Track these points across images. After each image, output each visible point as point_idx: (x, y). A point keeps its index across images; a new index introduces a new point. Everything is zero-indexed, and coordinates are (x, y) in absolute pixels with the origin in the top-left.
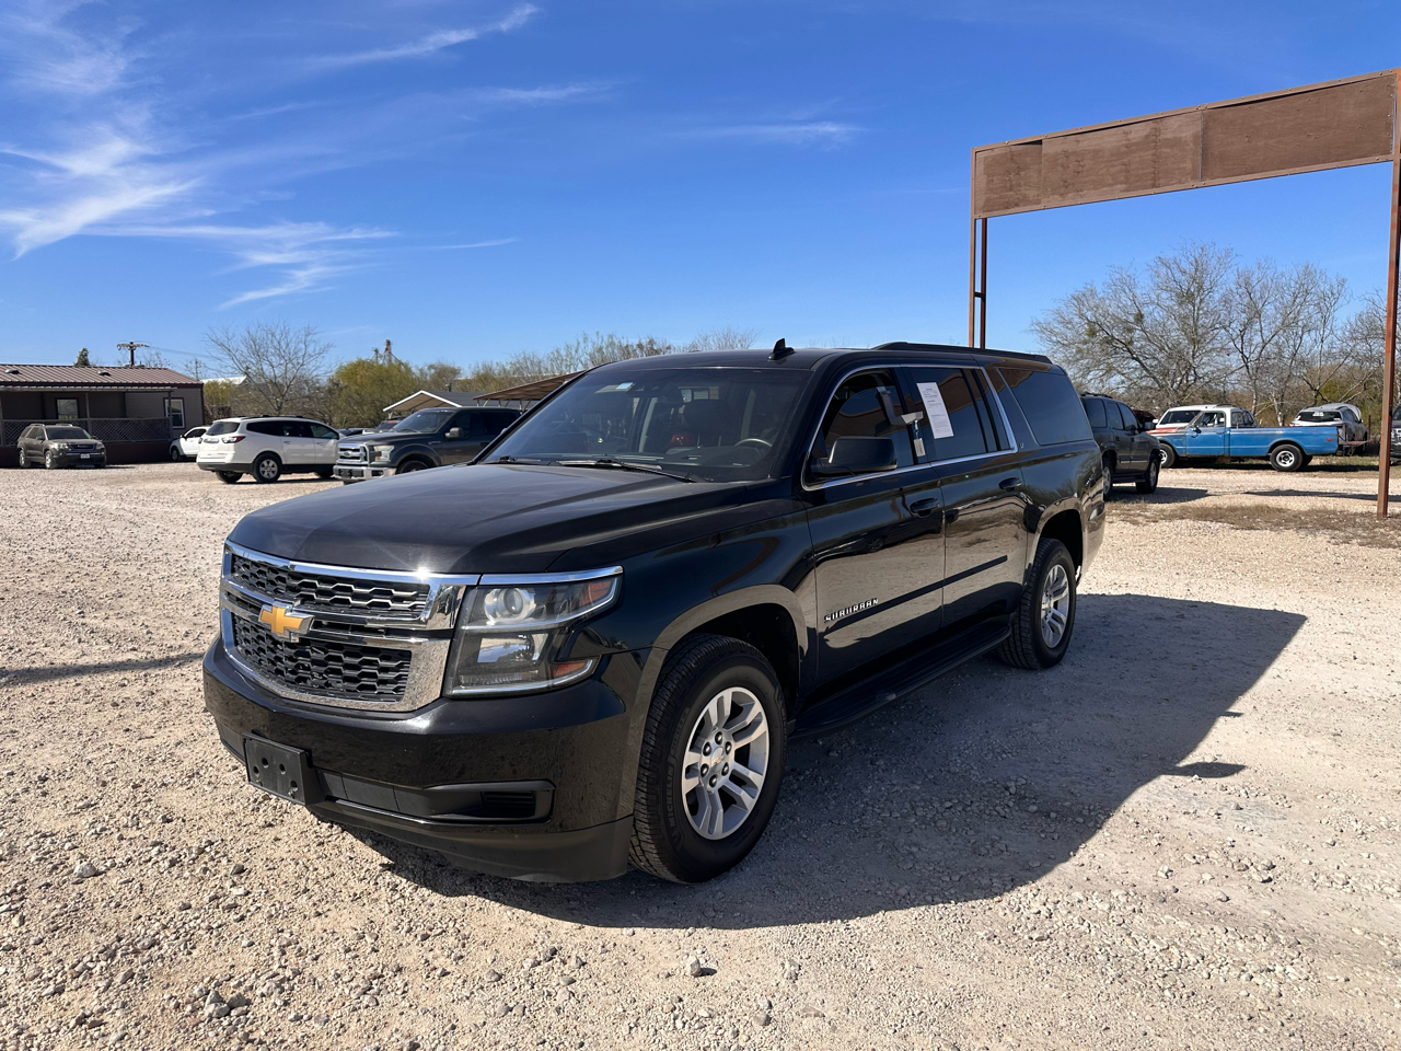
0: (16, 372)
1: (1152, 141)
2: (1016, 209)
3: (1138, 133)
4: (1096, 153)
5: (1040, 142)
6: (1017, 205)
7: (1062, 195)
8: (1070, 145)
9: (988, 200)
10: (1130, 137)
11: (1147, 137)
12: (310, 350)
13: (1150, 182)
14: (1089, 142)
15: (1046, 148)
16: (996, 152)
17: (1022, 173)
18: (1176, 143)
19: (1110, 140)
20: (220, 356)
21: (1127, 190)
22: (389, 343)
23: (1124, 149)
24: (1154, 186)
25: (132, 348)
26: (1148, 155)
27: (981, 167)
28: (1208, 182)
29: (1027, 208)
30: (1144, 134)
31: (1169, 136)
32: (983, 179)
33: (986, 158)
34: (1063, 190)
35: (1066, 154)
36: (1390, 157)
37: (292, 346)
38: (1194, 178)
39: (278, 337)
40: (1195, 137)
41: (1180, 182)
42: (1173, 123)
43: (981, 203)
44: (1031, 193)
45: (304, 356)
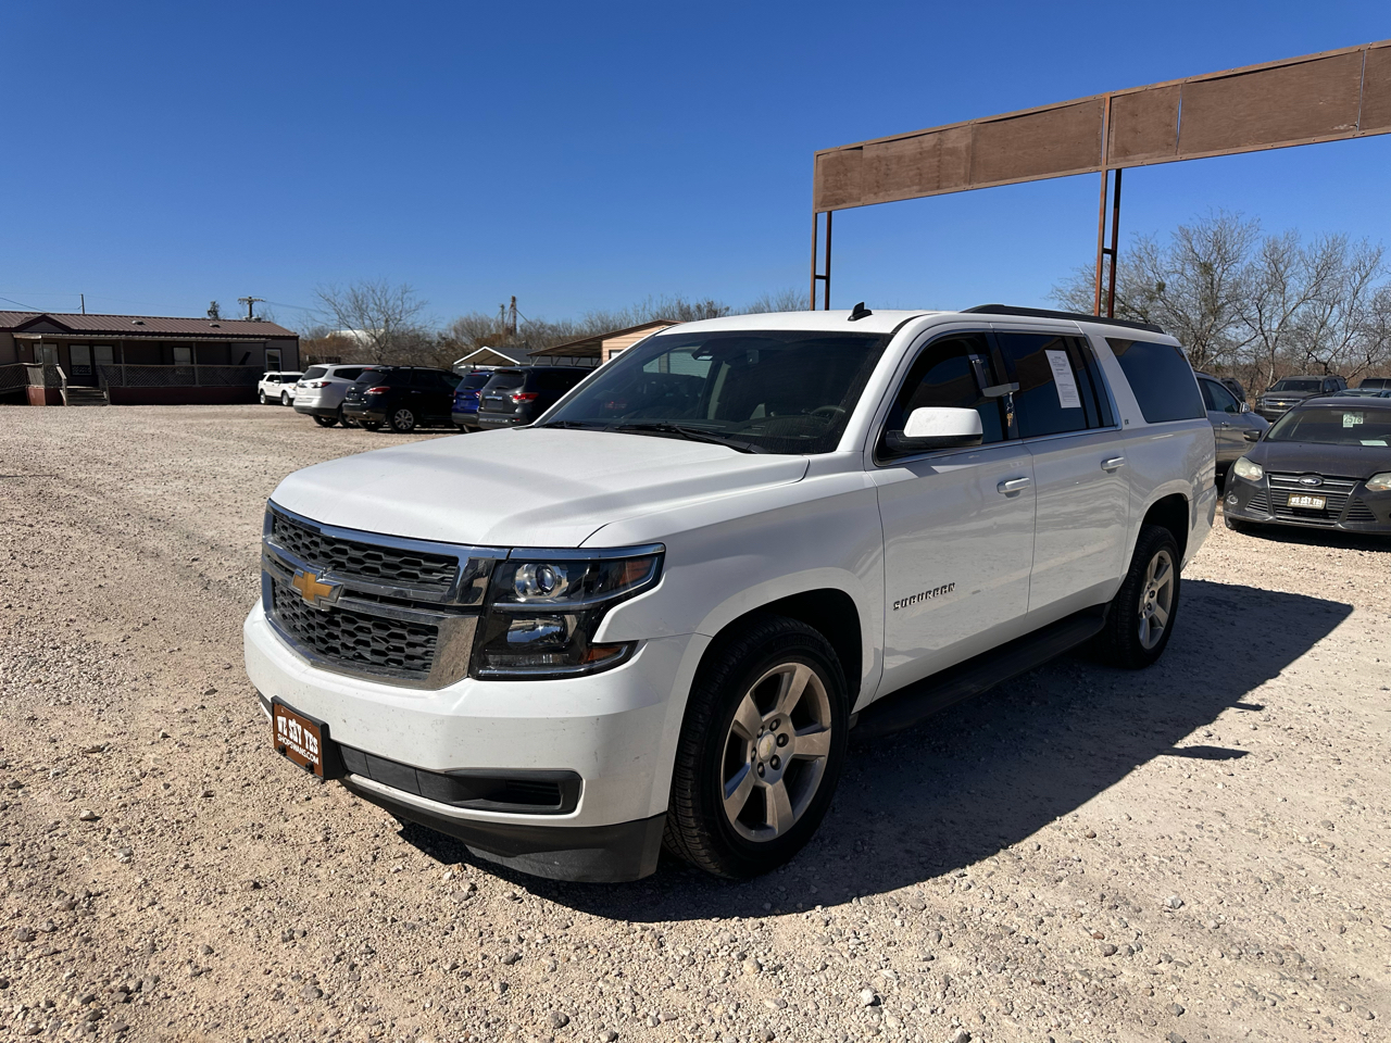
0: (140, 323)
1: (937, 150)
2: (844, 206)
3: (929, 141)
4: (900, 158)
5: (861, 148)
6: (844, 202)
7: (875, 194)
8: (881, 151)
9: (825, 197)
10: (923, 145)
11: (935, 146)
12: (407, 306)
13: (936, 185)
14: (895, 149)
15: (867, 154)
16: (831, 155)
17: (849, 174)
18: (953, 152)
19: (909, 148)
20: (327, 311)
21: (920, 191)
22: (514, 299)
23: (919, 156)
24: (938, 188)
25: (251, 302)
26: (934, 161)
27: (820, 168)
28: (976, 186)
29: (852, 204)
30: (933, 143)
31: (950, 145)
32: (822, 178)
33: (824, 161)
34: (876, 190)
35: (879, 159)
36: (1099, 168)
37: (391, 303)
38: (965, 182)
39: (379, 294)
40: (967, 147)
41: (956, 185)
42: (953, 134)
43: (820, 199)
44: (855, 192)
45: (401, 312)
